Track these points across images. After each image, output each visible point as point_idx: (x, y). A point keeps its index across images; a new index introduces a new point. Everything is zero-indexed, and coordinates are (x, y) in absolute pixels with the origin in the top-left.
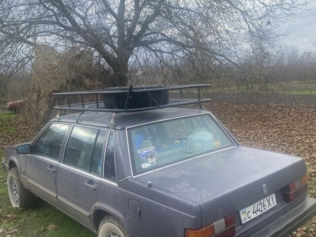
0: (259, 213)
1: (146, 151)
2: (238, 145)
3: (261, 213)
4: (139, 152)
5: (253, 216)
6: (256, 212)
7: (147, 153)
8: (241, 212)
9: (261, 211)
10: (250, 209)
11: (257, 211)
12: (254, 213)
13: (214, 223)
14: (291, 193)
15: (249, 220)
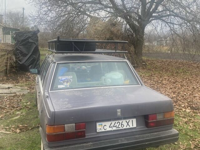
0: (114, 129)
1: (65, 78)
2: (142, 85)
3: (117, 129)
4: (60, 78)
5: (108, 129)
6: (112, 127)
7: (65, 79)
8: (98, 124)
9: (118, 128)
10: (108, 124)
11: (114, 127)
12: (110, 127)
13: (65, 125)
14: (149, 121)
15: (103, 130)
